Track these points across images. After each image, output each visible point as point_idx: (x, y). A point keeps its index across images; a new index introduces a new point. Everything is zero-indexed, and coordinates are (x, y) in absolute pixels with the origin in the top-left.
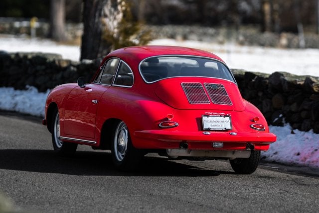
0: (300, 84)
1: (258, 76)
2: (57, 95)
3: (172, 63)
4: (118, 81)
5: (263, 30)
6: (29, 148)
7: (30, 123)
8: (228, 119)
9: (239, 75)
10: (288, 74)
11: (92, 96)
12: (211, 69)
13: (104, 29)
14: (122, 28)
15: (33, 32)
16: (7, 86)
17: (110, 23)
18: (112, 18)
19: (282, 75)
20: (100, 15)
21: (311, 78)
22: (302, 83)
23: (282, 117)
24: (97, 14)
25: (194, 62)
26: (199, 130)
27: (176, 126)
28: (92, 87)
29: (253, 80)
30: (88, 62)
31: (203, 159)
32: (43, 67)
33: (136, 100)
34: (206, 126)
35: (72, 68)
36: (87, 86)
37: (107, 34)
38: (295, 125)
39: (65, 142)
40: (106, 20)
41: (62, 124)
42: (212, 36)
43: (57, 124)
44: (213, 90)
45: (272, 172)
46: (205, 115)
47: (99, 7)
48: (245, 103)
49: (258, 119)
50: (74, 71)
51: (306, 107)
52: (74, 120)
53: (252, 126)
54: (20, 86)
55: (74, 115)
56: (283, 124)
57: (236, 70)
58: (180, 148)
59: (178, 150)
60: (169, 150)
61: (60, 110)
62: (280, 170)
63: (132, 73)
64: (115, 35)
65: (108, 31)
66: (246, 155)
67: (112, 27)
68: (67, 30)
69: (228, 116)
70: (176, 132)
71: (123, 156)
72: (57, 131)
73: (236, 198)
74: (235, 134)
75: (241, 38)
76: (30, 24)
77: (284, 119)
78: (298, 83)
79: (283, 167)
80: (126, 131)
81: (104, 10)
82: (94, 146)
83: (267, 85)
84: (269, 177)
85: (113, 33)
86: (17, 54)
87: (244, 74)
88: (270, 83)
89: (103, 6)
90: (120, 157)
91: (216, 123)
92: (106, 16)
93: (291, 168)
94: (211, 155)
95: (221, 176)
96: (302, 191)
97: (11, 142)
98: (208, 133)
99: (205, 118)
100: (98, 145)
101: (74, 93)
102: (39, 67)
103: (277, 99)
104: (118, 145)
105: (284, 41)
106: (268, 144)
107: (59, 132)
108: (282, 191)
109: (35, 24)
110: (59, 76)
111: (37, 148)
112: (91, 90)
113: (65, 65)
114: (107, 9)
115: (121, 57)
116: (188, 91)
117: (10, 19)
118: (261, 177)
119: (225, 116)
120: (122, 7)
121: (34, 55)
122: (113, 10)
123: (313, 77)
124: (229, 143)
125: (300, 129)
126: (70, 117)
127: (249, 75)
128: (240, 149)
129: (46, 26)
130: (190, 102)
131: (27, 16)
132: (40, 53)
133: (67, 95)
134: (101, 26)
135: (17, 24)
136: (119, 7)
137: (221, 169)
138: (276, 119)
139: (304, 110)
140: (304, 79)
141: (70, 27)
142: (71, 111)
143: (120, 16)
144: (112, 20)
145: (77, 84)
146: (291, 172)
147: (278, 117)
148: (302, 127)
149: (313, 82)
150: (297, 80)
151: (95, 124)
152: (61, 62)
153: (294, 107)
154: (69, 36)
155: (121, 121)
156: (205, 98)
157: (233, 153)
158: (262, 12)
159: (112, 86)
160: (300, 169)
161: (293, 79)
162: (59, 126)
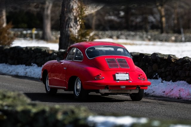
0: (165, 59)
1: (146, 55)
2: (47, 66)
3: (104, 50)
4: (76, 59)
5: (162, 32)
6: (34, 92)
7: (34, 82)
8: (127, 75)
9: (137, 55)
10: (160, 54)
11: (64, 66)
12: (120, 52)
13: (71, 34)
14: (80, 33)
15: (34, 36)
16: (22, 64)
17: (74, 31)
18: (74, 28)
19: (157, 54)
20: (68, 27)
21: (171, 55)
22: (167, 58)
23: (157, 75)
24: (67, 26)
25: (112, 49)
26: (114, 80)
27: (103, 78)
28: (64, 62)
29: (143, 57)
30: (63, 50)
31: (117, 94)
32: (40, 54)
33: (85, 67)
34: (117, 78)
35: (55, 54)
36: (61, 61)
37: (72, 36)
38: (164, 79)
39: (51, 88)
40: (72, 29)
41: (50, 80)
42: (133, 36)
43: (47, 80)
44: (120, 61)
45: (150, 100)
46: (117, 73)
47: (68, 23)
48: (136, 67)
49: (142, 75)
50: (55, 55)
51: (168, 70)
52: (56, 78)
53: (139, 78)
54: (28, 64)
55: (56, 75)
56: (158, 78)
57: (136, 52)
58: (105, 89)
59: (105, 90)
60: (100, 90)
61: (49, 74)
62: (154, 99)
63: (82, 55)
64: (76, 37)
65: (73, 35)
66: (137, 92)
67: (75, 33)
68: (52, 35)
69: (127, 74)
70: (103, 81)
71: (79, 93)
72: (48, 83)
73: (130, 110)
74: (131, 82)
75: (149, 37)
76: (32, 32)
77: (158, 76)
78: (165, 58)
79: (156, 98)
80: (80, 82)
81: (71, 24)
82: (65, 90)
83: (150, 60)
84: (148, 102)
85: (76, 36)
86: (26, 48)
87: (139, 54)
88: (151, 58)
89: (70, 22)
90: (77, 94)
91: (122, 77)
92: (71, 27)
93: (160, 98)
94: (120, 92)
95: (125, 102)
96: (162, 107)
97: (25, 90)
98: (118, 82)
99: (117, 75)
100: (67, 89)
101: (55, 65)
102: (38, 54)
103: (155, 66)
104: (76, 89)
105: (173, 38)
106: (147, 86)
107: (48, 84)
108: (152, 107)
109: (34, 32)
110: (48, 58)
111: (38, 92)
112: (63, 63)
113: (51, 52)
114: (72, 24)
115: (77, 47)
116: (109, 62)
117: (21, 29)
118: (144, 102)
119: (126, 74)
120: (79, 23)
121: (35, 48)
122: (75, 24)
123: (172, 55)
124: (128, 86)
125: (166, 80)
126: (54, 77)
127: (142, 55)
128: (134, 89)
129: (41, 33)
130: (110, 67)
131: (30, 28)
132: (38, 47)
133: (52, 66)
134: (69, 32)
135: (25, 32)
136: (78, 23)
137: (126, 99)
138: (155, 76)
139: (168, 71)
140: (168, 56)
141: (54, 33)
142: (54, 74)
143: (79, 27)
144: (75, 29)
145: (56, 61)
146: (159, 100)
147: (155, 75)
148: (167, 80)
149: (172, 57)
150: (164, 56)
151: (65, 80)
152: (49, 51)
153: (163, 70)
154: (53, 38)
155: (78, 77)
156: (117, 65)
157: (131, 91)
158: (161, 22)
159: (73, 61)
160: (164, 99)
161: (162, 56)
162: (48, 81)
